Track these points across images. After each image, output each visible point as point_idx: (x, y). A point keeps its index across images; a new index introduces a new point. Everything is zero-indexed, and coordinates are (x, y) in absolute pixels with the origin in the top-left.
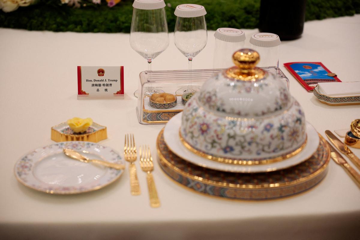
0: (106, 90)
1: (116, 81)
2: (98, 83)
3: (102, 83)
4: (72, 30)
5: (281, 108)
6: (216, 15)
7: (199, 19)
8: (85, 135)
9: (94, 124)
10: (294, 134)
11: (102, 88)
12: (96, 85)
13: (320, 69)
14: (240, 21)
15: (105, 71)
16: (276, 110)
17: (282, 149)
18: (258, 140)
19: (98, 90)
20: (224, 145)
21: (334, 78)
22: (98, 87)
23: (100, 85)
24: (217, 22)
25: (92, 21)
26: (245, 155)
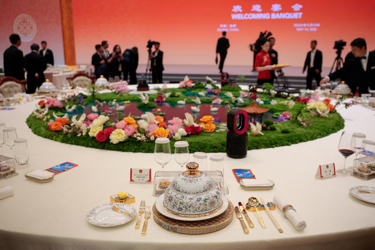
0: (143, 179)
1: (148, 175)
2: (139, 176)
3: (141, 176)
4: (141, 152)
5: (206, 191)
6: (208, 146)
7: (186, 148)
8: (124, 200)
9: (129, 195)
10: (212, 203)
11: (141, 179)
12: (138, 177)
13: (249, 172)
14: (219, 149)
15: (143, 171)
16: (204, 191)
17: (206, 210)
18: (193, 205)
19: (139, 180)
20: (178, 207)
21: (254, 177)
22: (139, 178)
23: (140, 177)
24: (207, 149)
25: (150, 148)
26: (187, 213)
